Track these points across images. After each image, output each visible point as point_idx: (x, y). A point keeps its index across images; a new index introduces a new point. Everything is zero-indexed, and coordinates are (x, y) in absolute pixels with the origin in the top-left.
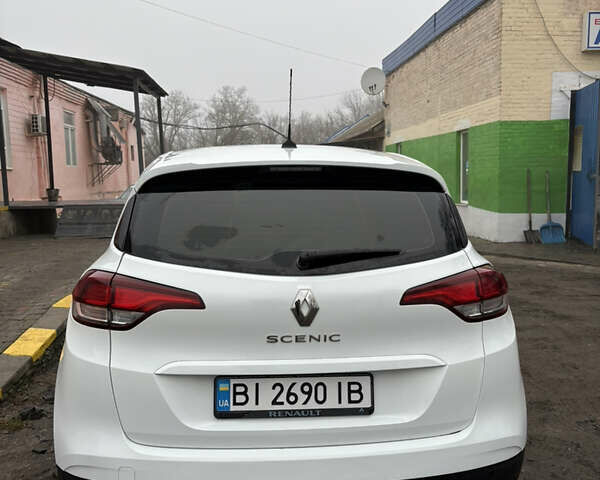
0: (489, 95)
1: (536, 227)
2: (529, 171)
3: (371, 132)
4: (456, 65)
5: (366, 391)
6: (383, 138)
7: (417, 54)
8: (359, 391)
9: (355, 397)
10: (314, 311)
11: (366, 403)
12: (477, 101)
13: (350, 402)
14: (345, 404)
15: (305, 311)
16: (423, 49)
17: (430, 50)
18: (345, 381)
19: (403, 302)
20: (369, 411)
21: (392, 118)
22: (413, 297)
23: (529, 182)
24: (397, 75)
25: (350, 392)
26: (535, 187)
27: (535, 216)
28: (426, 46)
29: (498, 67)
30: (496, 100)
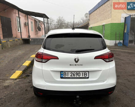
0: (109, 18)
1: (117, 43)
2: (116, 33)
3: (86, 25)
4: (103, 12)
5: (87, 74)
6: (88, 26)
7: (95, 10)
8: (86, 74)
9: (85, 75)
10: (78, 60)
11: (87, 76)
12: (106, 19)
13: (85, 76)
14: (84, 77)
15: (77, 60)
16: (96, 9)
17: (98, 9)
18: (84, 73)
19: (95, 59)
20: (88, 78)
21: (90, 22)
22: (97, 58)
23: (116, 34)
24: (91, 14)
25: (85, 74)
26: (117, 36)
27: (117, 41)
28: (97, 9)
29: (111, 13)
30: (110, 19)
